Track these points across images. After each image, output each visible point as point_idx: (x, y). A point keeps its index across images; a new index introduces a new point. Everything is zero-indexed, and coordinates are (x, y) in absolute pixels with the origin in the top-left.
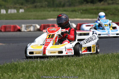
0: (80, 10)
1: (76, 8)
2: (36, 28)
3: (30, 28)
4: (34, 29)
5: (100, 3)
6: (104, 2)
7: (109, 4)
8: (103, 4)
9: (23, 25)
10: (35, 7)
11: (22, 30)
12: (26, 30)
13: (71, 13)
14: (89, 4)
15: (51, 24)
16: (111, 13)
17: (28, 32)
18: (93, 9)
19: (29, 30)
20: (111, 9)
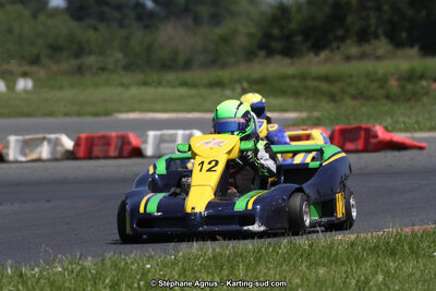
0: (239, 81)
1: (225, 74)
2: (59, 148)
3: (39, 149)
4: (53, 151)
5: (317, 54)
6: (332, 51)
7: (348, 58)
8: (327, 60)
9: (12, 139)
10: (80, 70)
11: (7, 154)
12: (24, 155)
13: (205, 92)
14: (278, 58)
15: (113, 134)
16: (351, 90)
17: (29, 165)
18: (284, 78)
19: (33, 156)
20: (351, 76)
